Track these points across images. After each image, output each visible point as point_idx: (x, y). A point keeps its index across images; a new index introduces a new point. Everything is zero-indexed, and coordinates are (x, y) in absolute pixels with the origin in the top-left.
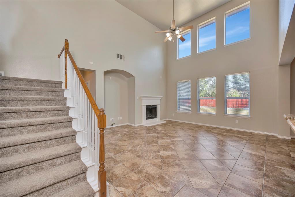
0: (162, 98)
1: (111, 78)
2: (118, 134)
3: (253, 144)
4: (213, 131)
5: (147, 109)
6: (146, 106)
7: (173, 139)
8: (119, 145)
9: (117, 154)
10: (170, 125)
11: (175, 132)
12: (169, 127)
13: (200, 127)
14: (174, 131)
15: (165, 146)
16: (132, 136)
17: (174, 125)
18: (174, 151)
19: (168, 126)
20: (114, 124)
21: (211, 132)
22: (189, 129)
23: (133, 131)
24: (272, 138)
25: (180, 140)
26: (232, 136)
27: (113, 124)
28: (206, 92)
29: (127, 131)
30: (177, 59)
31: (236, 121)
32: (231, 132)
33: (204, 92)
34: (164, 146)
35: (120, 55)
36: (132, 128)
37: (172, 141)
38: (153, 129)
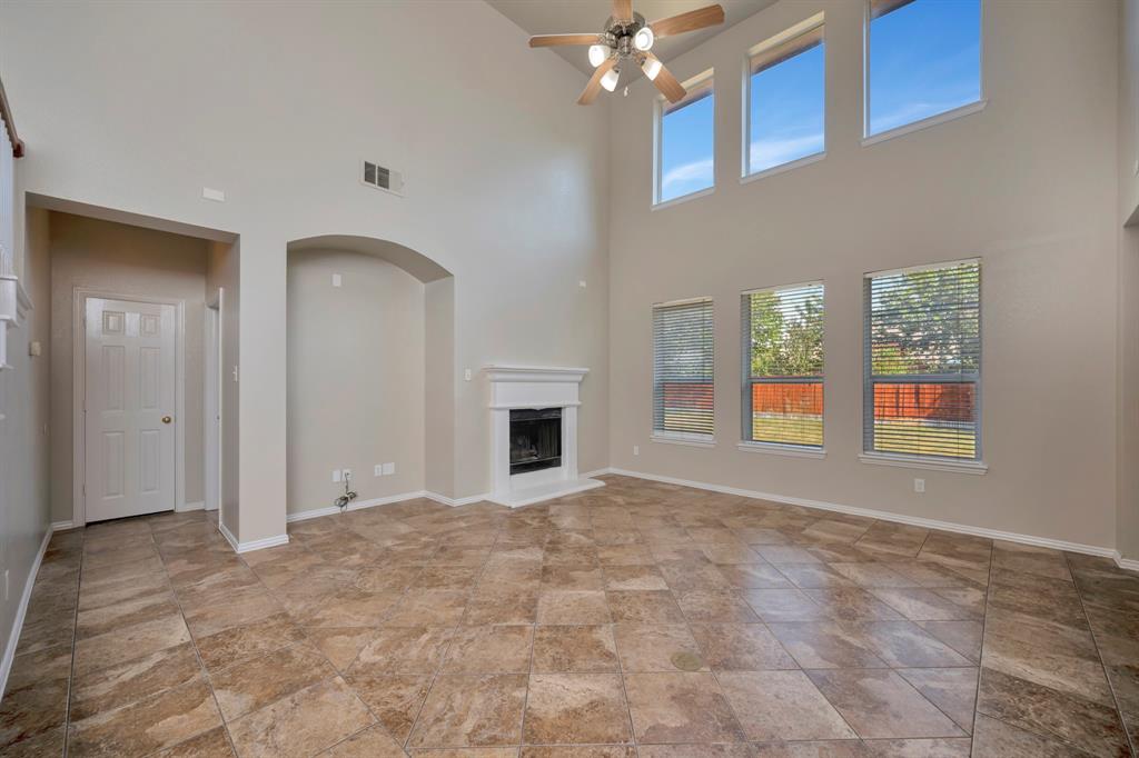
0: (585, 375)
1: (337, 280)
2: (353, 551)
3: (1020, 610)
4: (817, 533)
5: (513, 425)
6: (511, 411)
7: (621, 586)
8: (322, 626)
9: (275, 698)
10: (619, 499)
11: (637, 541)
12: (614, 509)
13: (752, 510)
14: (634, 530)
15: (566, 629)
16: (420, 563)
17: (636, 501)
18: (614, 671)
19: (610, 503)
20: (354, 496)
21: (806, 537)
22: (705, 523)
23: (435, 536)
24: (1096, 574)
25: (655, 592)
26: (908, 561)
27: (346, 499)
28: (774, 355)
29: (404, 537)
30: (655, 202)
31: (916, 486)
32: (895, 537)
33: (768, 356)
34: (560, 635)
35: (381, 170)
36: (437, 515)
37: (613, 598)
38: (535, 523)
